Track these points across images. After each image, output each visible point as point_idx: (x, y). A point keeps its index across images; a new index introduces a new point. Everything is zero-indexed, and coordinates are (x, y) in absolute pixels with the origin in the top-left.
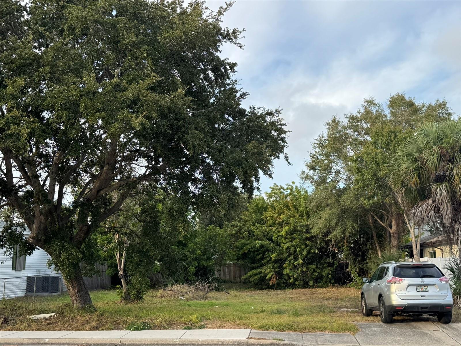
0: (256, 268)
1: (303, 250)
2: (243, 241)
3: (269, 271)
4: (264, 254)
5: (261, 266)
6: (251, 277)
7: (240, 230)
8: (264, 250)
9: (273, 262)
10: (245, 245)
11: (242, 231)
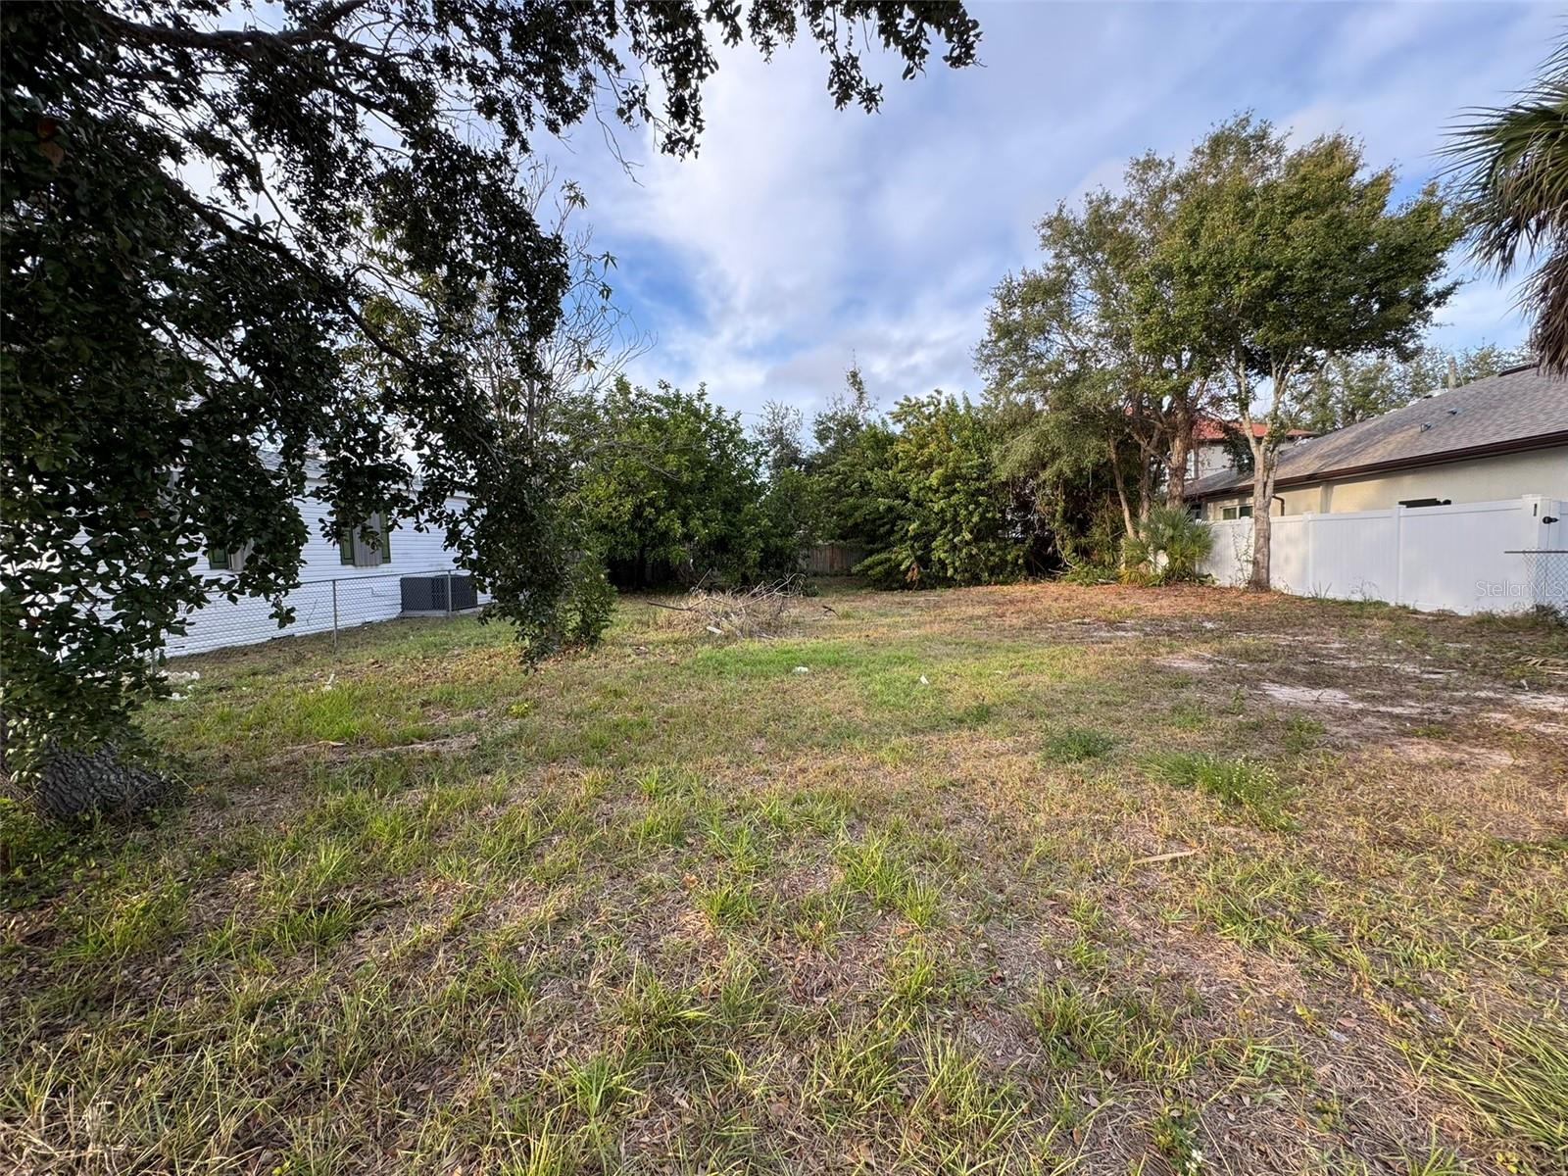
0: (879, 551)
1: (971, 514)
2: (851, 500)
3: (904, 556)
4: (894, 525)
5: (888, 547)
6: (870, 567)
7: (844, 481)
8: (894, 517)
9: (912, 538)
10: (856, 508)
11: (850, 481)
